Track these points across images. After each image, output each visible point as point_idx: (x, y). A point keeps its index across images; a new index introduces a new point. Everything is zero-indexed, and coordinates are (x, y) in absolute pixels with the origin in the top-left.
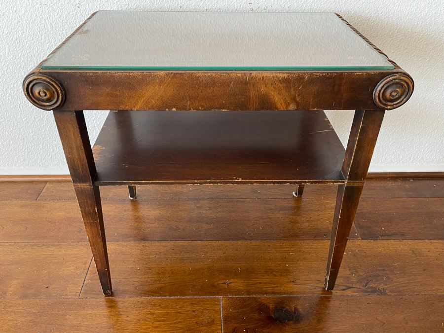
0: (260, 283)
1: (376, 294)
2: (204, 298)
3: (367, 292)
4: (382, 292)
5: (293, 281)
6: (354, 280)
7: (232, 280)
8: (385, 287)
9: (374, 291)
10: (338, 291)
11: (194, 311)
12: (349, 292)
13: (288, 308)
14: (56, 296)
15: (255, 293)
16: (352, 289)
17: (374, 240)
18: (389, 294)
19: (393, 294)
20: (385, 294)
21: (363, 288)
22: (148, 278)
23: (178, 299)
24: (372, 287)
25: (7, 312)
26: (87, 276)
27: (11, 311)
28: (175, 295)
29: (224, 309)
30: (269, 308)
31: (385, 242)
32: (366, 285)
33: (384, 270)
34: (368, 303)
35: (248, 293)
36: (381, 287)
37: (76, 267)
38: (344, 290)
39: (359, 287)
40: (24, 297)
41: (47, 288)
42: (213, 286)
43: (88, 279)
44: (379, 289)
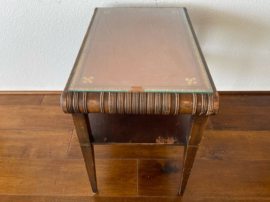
0: (158, 152)
1: (217, 159)
2: (129, 160)
3: (214, 158)
4: (221, 159)
5: (175, 152)
6: (207, 152)
7: (143, 151)
8: (223, 156)
9: (217, 158)
10: (198, 158)
11: (124, 166)
12: (203, 158)
13: (171, 165)
14: (54, 157)
15: (155, 158)
16: (206, 157)
17: (220, 130)
18: (224, 159)
19: (226, 160)
20: (222, 160)
21: (211, 156)
22: (100, 149)
23: (116, 160)
24: (216, 156)
25: (31, 165)
26: (70, 147)
27: (33, 165)
28: (114, 158)
29: (139, 165)
30: (162, 165)
31: (226, 132)
32: (213, 154)
33: (223, 147)
34: (213, 164)
35: (151, 157)
36: (221, 156)
37: (64, 142)
38: (201, 157)
39: (208, 155)
40: (39, 157)
41: (50, 153)
42: (133, 153)
43: (70, 149)
44: (219, 157)
